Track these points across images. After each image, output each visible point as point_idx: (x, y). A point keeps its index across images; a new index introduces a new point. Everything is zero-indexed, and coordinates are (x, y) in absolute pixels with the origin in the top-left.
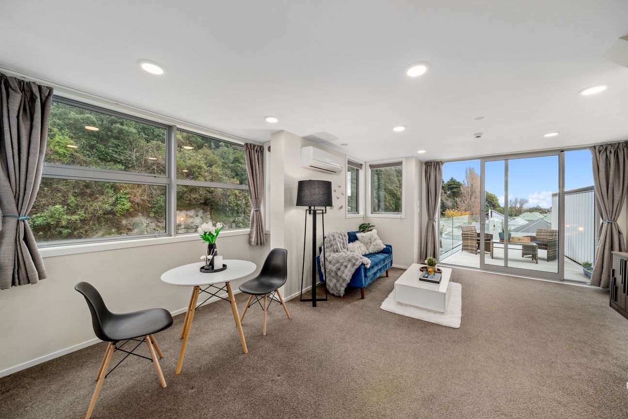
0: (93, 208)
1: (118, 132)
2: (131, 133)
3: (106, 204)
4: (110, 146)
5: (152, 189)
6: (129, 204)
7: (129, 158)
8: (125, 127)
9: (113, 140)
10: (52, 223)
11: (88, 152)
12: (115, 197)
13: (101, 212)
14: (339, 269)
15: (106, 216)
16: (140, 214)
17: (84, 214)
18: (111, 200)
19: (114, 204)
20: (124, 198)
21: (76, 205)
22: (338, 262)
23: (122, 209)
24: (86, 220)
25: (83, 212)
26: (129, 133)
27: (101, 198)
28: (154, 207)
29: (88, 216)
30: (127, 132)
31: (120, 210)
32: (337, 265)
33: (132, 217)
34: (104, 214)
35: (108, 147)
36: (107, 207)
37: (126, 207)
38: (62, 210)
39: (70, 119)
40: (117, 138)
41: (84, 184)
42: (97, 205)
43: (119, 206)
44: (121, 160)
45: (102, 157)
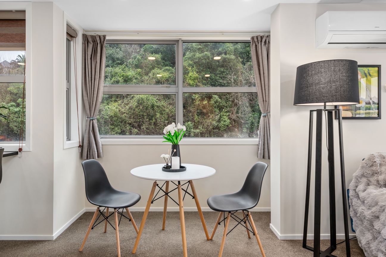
0: (207, 124)
1: (223, 61)
2: (231, 59)
3: (214, 121)
4: (218, 74)
5: (245, 107)
6: (228, 121)
7: (230, 81)
8: (228, 56)
9: (219, 69)
10: (186, 135)
11: (205, 81)
12: (219, 115)
13: (211, 127)
14: (378, 217)
15: (215, 130)
16: (236, 130)
17: (202, 129)
18: (217, 118)
19: (219, 121)
20: (225, 115)
21: (198, 122)
22: (376, 204)
23: (224, 125)
24: (203, 133)
25: (202, 127)
26: (230, 60)
27: (211, 117)
28: (247, 123)
29: (204, 130)
30: (229, 59)
31: (223, 125)
32: (374, 209)
33: (231, 132)
34: (213, 129)
35: (216, 75)
36: (214, 123)
37: (226, 123)
38: (191, 125)
39: (196, 59)
40: (222, 66)
41: (203, 105)
42: (209, 121)
43: (222, 122)
44: (225, 84)
45: (213, 83)
